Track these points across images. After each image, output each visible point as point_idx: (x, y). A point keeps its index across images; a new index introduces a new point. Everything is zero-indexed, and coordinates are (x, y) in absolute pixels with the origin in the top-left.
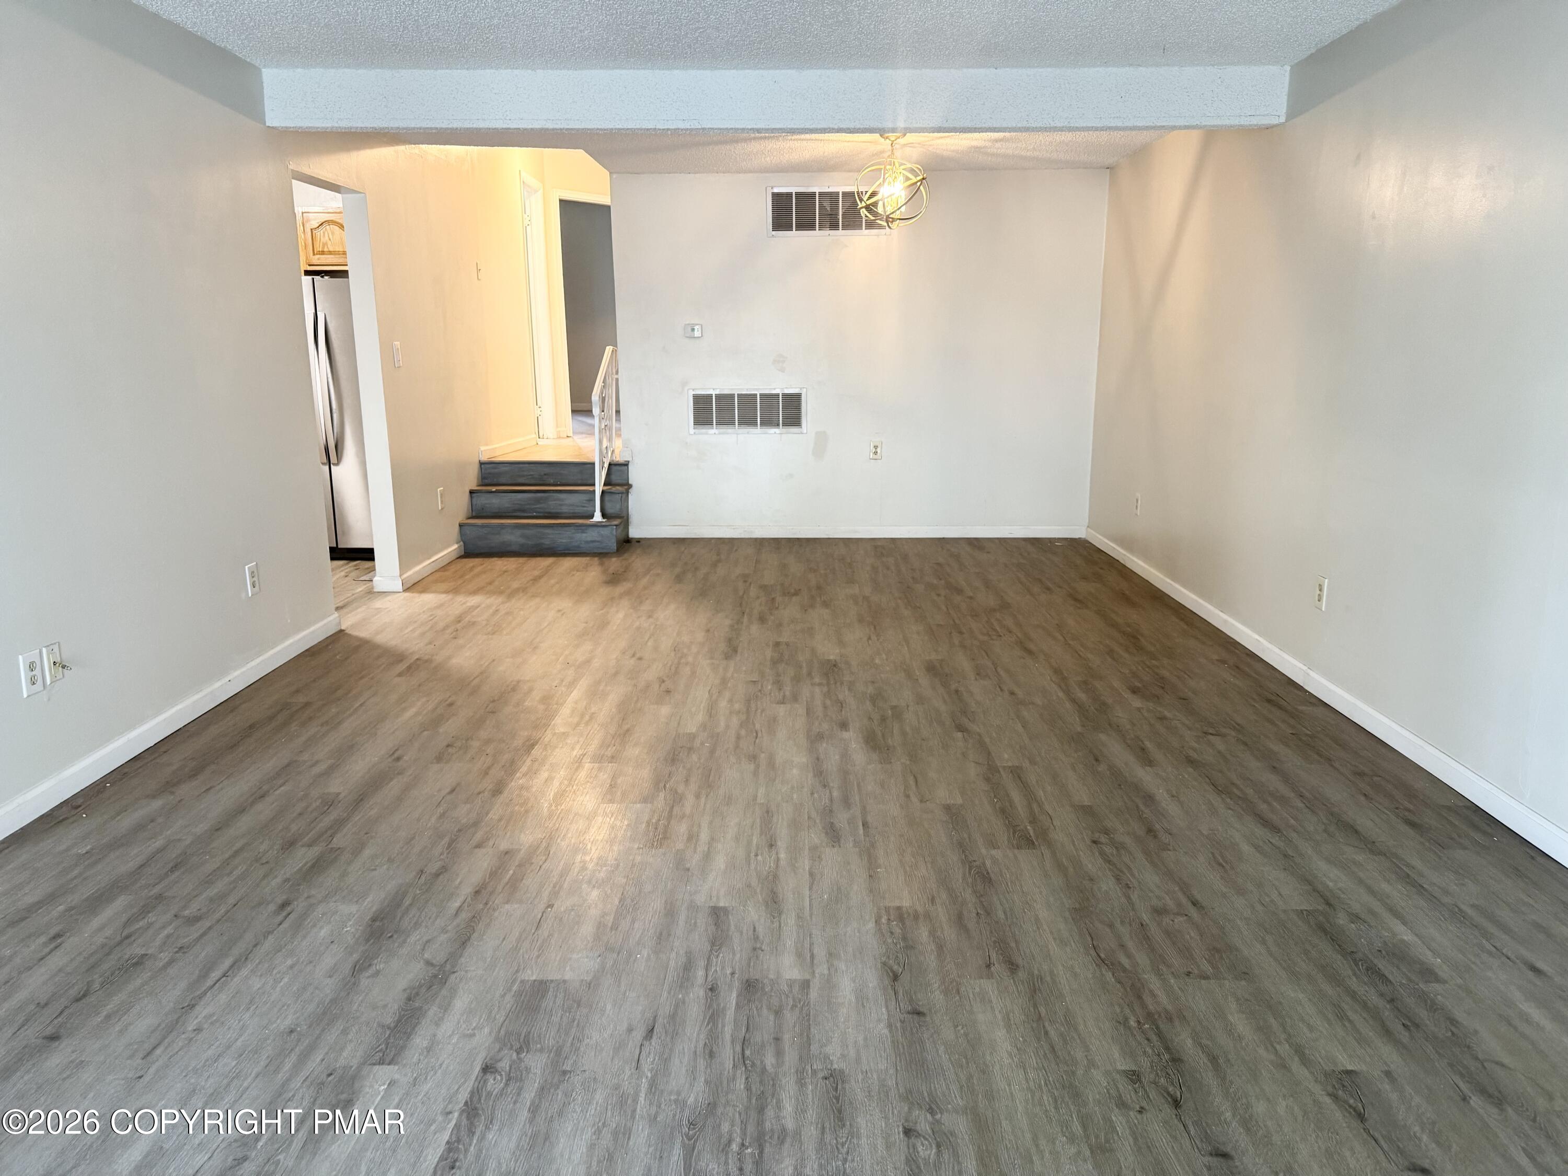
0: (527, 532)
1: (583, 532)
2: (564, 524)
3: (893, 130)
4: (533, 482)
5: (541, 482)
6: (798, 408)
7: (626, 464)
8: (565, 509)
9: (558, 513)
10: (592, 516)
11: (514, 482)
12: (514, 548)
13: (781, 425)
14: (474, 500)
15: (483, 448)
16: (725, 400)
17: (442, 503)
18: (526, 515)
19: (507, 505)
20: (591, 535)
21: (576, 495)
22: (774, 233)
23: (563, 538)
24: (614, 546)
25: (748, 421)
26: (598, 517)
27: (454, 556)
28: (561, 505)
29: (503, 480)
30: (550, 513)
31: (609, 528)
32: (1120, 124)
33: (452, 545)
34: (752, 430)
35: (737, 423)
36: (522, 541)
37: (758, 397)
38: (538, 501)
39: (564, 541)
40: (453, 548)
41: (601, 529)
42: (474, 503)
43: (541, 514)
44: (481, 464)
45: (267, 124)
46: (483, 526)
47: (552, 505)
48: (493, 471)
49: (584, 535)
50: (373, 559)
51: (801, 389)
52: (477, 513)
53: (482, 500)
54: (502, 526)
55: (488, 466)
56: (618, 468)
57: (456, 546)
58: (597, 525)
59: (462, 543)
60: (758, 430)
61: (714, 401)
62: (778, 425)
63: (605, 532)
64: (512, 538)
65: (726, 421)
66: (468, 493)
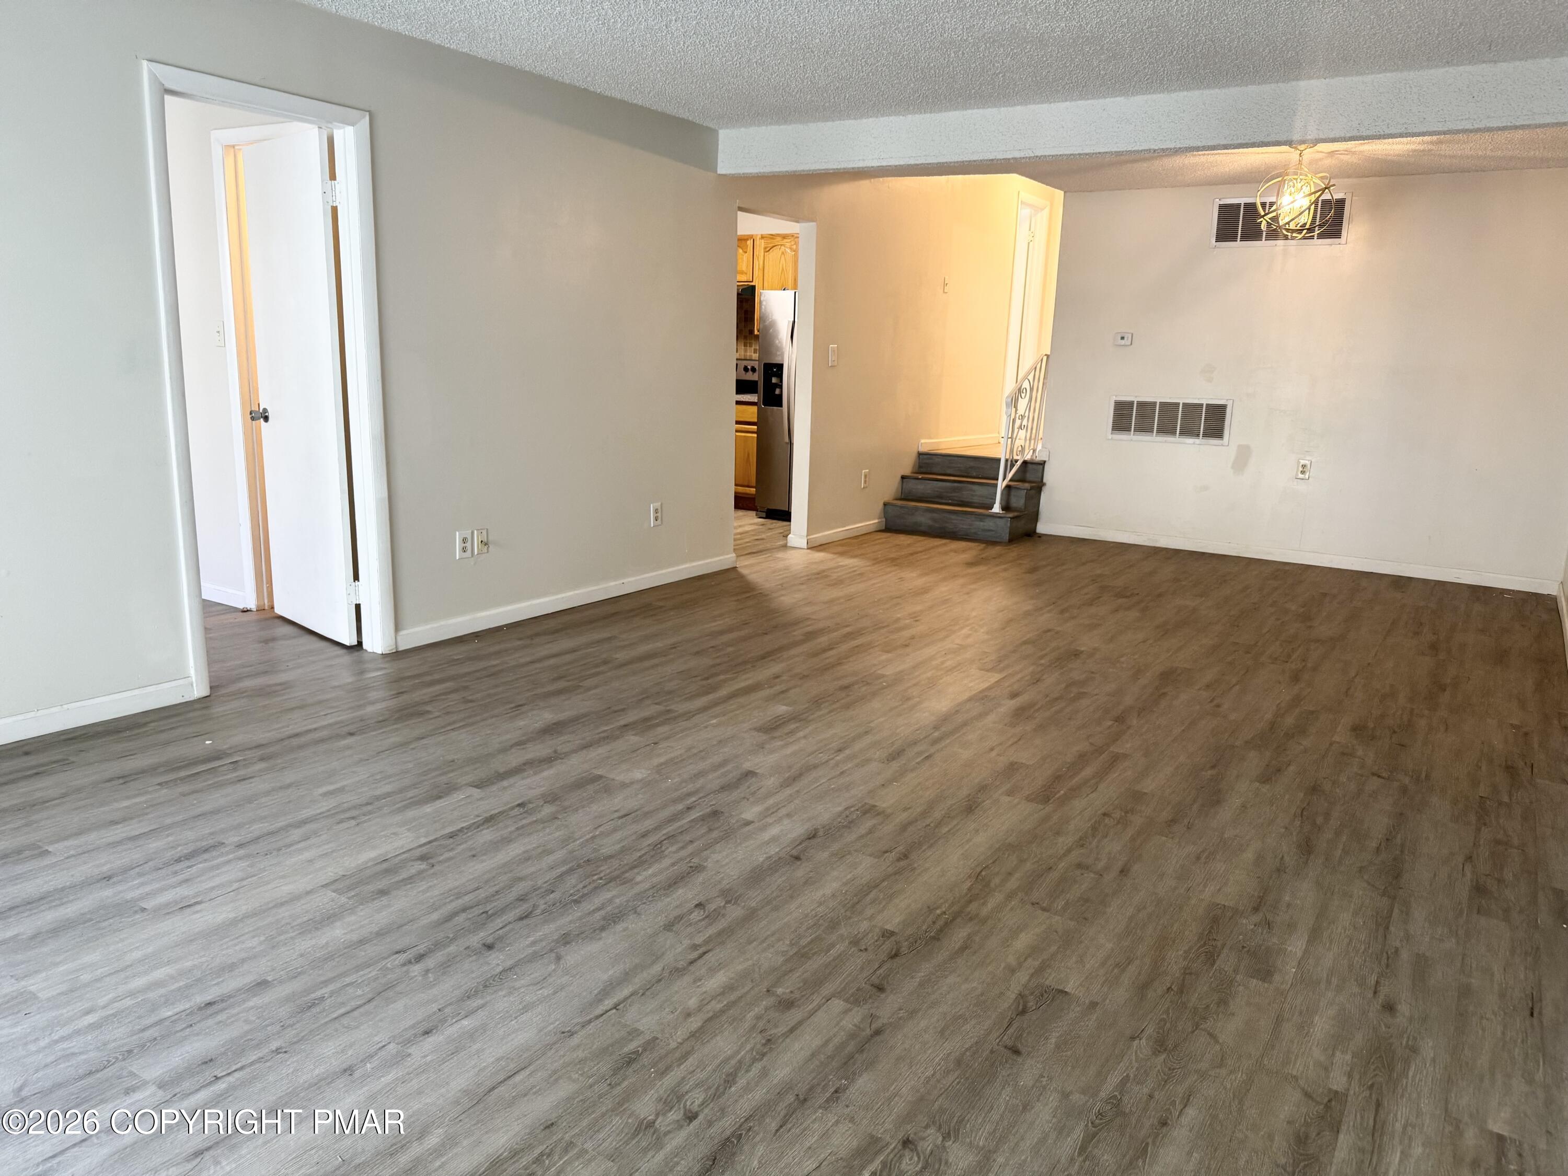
0: (935, 515)
1: (981, 521)
2: (966, 511)
3: (1303, 142)
4: (958, 473)
5: (966, 474)
6: (1222, 419)
7: (1043, 463)
8: (976, 500)
9: (968, 502)
10: (991, 508)
11: (943, 472)
12: (922, 528)
13: (1201, 435)
14: (905, 484)
15: (923, 441)
16: (1146, 408)
17: (865, 482)
18: (944, 501)
19: (929, 492)
20: (989, 524)
21: (986, 487)
22: (1218, 243)
23: (962, 524)
24: (1006, 537)
25: (1167, 429)
26: (997, 509)
27: (872, 529)
28: (972, 495)
29: (935, 470)
30: (962, 501)
31: (1004, 520)
32: (1469, 126)
33: (874, 519)
34: (1170, 439)
35: (1155, 431)
36: (930, 523)
37: (1181, 406)
38: (954, 490)
39: (965, 527)
40: (873, 522)
41: (998, 519)
42: (904, 487)
43: (955, 502)
44: (920, 454)
45: (718, 172)
46: (902, 507)
47: (965, 495)
48: (927, 461)
49: (982, 523)
50: (789, 520)
51: (1227, 400)
52: (905, 496)
53: (913, 486)
54: (917, 509)
55: (925, 457)
56: (1034, 466)
57: (876, 521)
58: (995, 516)
59: (884, 520)
60: (1177, 439)
61: (1135, 408)
62: (1198, 435)
63: (1000, 522)
64: (923, 520)
65: (1144, 428)
66: (899, 478)
